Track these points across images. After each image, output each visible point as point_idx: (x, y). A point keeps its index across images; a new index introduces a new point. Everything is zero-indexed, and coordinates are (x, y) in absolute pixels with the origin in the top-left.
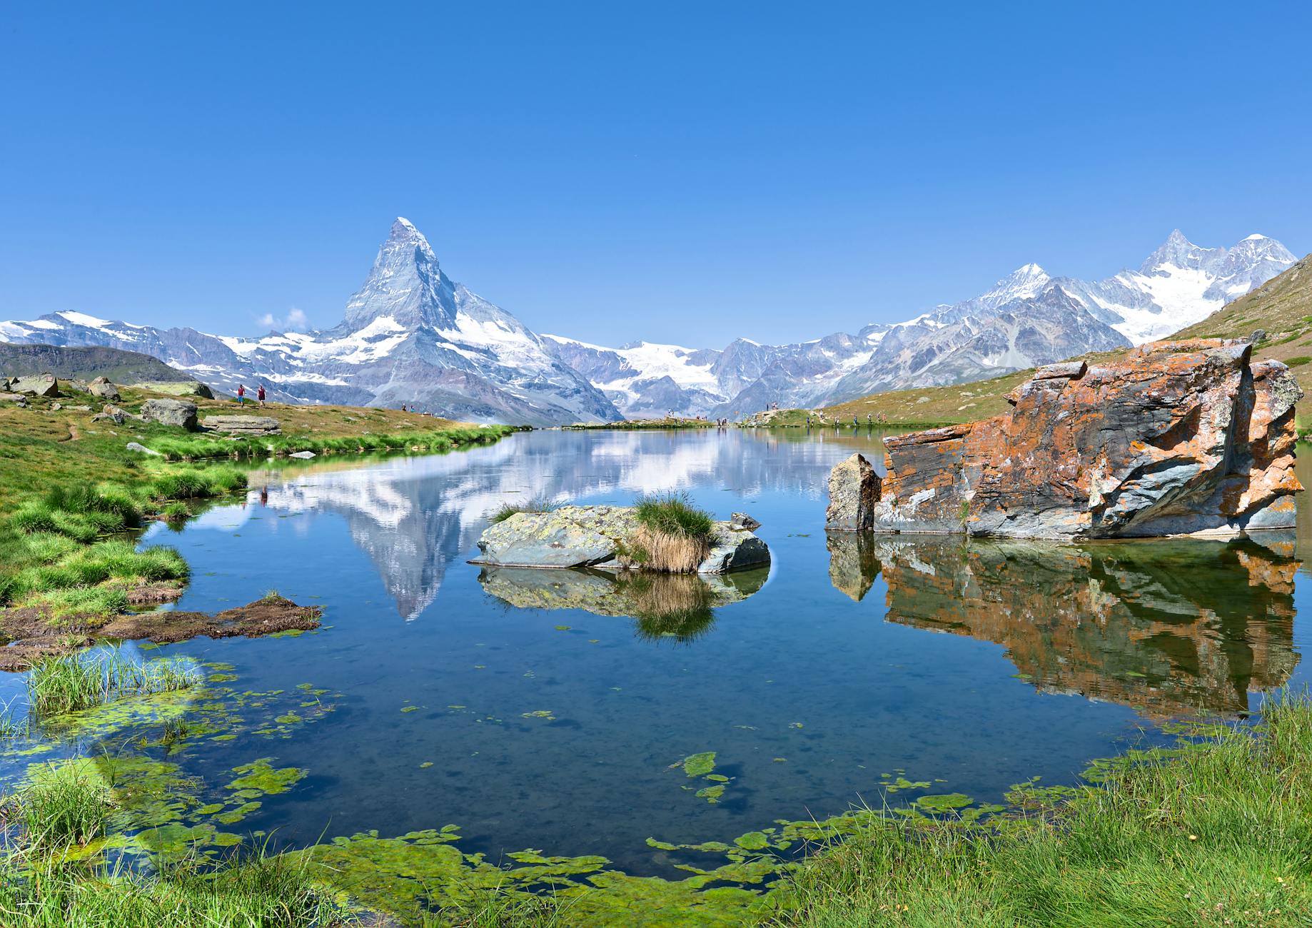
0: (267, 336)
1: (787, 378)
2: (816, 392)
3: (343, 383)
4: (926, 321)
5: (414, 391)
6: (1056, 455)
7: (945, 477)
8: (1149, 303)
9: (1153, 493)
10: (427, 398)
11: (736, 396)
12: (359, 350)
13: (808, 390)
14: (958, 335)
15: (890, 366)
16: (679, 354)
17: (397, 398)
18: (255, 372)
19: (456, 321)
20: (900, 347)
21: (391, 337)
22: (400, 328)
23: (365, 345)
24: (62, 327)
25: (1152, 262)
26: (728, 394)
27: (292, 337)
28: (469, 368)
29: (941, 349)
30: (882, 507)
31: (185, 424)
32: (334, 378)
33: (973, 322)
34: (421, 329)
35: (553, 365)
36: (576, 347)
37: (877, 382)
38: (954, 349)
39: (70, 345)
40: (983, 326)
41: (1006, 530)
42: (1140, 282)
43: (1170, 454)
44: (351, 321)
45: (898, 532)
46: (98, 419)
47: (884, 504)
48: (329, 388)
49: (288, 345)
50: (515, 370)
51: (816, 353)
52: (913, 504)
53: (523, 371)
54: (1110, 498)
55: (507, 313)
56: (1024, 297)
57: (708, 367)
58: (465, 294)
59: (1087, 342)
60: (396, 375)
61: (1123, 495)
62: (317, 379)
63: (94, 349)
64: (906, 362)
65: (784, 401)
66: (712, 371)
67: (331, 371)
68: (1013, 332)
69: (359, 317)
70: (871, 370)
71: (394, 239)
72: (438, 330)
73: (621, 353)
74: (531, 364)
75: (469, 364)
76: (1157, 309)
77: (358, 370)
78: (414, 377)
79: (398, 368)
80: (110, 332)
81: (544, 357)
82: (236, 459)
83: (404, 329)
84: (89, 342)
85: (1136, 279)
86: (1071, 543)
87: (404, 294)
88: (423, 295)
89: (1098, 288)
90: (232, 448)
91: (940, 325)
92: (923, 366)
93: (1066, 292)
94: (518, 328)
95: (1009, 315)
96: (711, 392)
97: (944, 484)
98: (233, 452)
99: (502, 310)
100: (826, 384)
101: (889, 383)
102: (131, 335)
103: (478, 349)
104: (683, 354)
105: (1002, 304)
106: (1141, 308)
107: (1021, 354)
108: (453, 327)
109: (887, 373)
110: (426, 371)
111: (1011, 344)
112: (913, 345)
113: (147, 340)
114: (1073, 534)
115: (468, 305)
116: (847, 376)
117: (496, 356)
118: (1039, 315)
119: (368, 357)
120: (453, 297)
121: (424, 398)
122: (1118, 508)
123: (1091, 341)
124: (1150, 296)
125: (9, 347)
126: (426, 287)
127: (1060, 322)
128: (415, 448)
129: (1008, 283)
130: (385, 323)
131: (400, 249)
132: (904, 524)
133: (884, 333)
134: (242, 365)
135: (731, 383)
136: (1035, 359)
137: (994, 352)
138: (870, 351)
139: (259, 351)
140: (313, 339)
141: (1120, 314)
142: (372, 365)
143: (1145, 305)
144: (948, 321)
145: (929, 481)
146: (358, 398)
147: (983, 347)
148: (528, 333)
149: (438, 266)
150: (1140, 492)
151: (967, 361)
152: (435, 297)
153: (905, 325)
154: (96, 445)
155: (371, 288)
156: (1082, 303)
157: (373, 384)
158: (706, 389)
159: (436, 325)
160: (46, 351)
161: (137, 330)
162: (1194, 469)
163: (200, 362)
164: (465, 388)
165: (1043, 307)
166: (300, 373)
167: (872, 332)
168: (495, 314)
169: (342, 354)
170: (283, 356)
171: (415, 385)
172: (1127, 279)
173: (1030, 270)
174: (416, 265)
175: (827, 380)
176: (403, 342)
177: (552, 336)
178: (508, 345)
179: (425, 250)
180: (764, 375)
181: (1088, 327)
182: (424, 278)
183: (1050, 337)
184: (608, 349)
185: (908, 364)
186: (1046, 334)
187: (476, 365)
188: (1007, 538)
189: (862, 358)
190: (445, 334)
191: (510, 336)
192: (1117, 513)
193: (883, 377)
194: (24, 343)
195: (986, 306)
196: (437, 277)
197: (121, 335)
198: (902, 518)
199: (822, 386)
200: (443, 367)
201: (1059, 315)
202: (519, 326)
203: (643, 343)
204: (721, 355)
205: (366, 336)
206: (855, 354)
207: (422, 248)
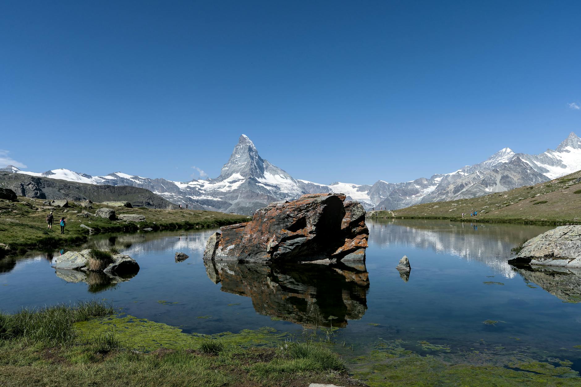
0: (191, 181)
1: (400, 197)
2: (412, 203)
3: (220, 200)
4: (460, 173)
5: (247, 203)
6: (262, 233)
7: (238, 241)
8: (560, 164)
9: (290, 247)
10: (252, 205)
11: (378, 204)
12: (226, 186)
13: (409, 202)
14: (474, 179)
15: (444, 192)
16: (354, 187)
17: (240, 206)
18: (187, 195)
19: (264, 175)
20: (449, 184)
21: (239, 181)
22: (242, 178)
23: (228, 184)
24: (116, 179)
25: (562, 146)
26: (375, 204)
27: (201, 181)
28: (269, 193)
29: (466, 184)
30: (218, 251)
31: (109, 218)
32: (217, 198)
33: (481, 173)
34: (250, 178)
35: (302, 192)
36: (312, 185)
37: (439, 199)
38: (473, 184)
39: (118, 185)
40: (485, 174)
41: (248, 259)
42: (556, 155)
43: (295, 234)
44: (223, 175)
45: (222, 260)
46: (78, 216)
47: (219, 250)
48: (214, 201)
49: (199, 185)
50: (287, 194)
51: (412, 186)
52: (228, 250)
53: (290, 194)
54: (275, 248)
55: (284, 171)
56: (503, 162)
57: (366, 192)
58: (268, 164)
59: (532, 181)
60: (240, 196)
61: (280, 247)
62: (210, 198)
63: (127, 186)
64: (451, 190)
65: (399, 206)
66: (368, 194)
67: (215, 195)
68: (499, 177)
69: (226, 174)
70: (436, 193)
71: (240, 143)
72: (257, 178)
73: (330, 187)
74: (294, 192)
75: (269, 192)
76: (564, 166)
77: (226, 194)
78: (247, 197)
79: (241, 193)
80: (133, 180)
81: (299, 189)
82: (124, 230)
83: (244, 178)
84: (125, 184)
85: (554, 153)
86: (265, 264)
87: (244, 164)
88: (251, 164)
89: (537, 158)
90: (123, 226)
91: (466, 174)
92: (459, 192)
93: (522, 159)
94: (288, 177)
95: (497, 170)
96: (367, 203)
97: (237, 243)
98: (123, 228)
99: (282, 170)
100: (416, 199)
101: (444, 199)
102: (141, 181)
103: (273, 186)
104: (355, 187)
105: (494, 165)
106: (557, 166)
107: (503, 186)
108: (263, 177)
109: (443, 195)
110: (252, 195)
111: (498, 182)
112: (454, 183)
113: (146, 183)
114: (266, 261)
115: (269, 168)
116: (426, 196)
117: (279, 188)
118: (510, 169)
119: (229, 189)
120: (263, 165)
121: (251, 205)
122: (278, 252)
123: (534, 180)
124: (561, 161)
125: (96, 186)
126: (253, 161)
127: (520, 173)
128: (197, 227)
129: (496, 156)
130: (237, 176)
131: (243, 147)
132: (224, 257)
133: (442, 178)
134: (182, 192)
135: (376, 199)
136: (509, 188)
137: (490, 186)
138: (435, 185)
139: (188, 187)
140: (209, 182)
141: (547, 169)
142: (231, 192)
143: (559, 165)
144: (470, 172)
145: (233, 242)
146: (226, 206)
147: (485, 183)
148: (292, 179)
149: (257, 153)
150: (285, 247)
151: (478, 189)
152: (256, 165)
153: (451, 174)
154: (71, 225)
155: (231, 162)
156: (530, 164)
157: (231, 200)
158: (365, 201)
159: (256, 176)
160: (109, 188)
161: (143, 179)
162: (304, 239)
163: (166, 191)
164: (267, 201)
165: (512, 166)
166: (204, 196)
167: (436, 177)
168: (279, 172)
169: (220, 188)
170: (197, 189)
171: (248, 200)
172: (550, 154)
173: (506, 150)
174: (249, 153)
175: (417, 198)
176: (243, 183)
177: (302, 180)
178: (284, 184)
179: (252, 147)
180: (390, 195)
181: (532, 174)
182: (252, 158)
183: (515, 179)
184: (324, 185)
185: (452, 190)
186: (513, 177)
187: (272, 192)
188: (248, 262)
189: (432, 188)
190: (260, 180)
191: (285, 180)
192: (278, 254)
193: (441, 196)
194: (102, 185)
195: (486, 166)
196: (257, 157)
197: (137, 181)
198: (224, 255)
199: (415, 200)
200: (259, 193)
201: (519, 170)
202: (289, 176)
203: (339, 183)
204: (371, 188)
205: (229, 181)
206: (429, 187)
207: (251, 146)
